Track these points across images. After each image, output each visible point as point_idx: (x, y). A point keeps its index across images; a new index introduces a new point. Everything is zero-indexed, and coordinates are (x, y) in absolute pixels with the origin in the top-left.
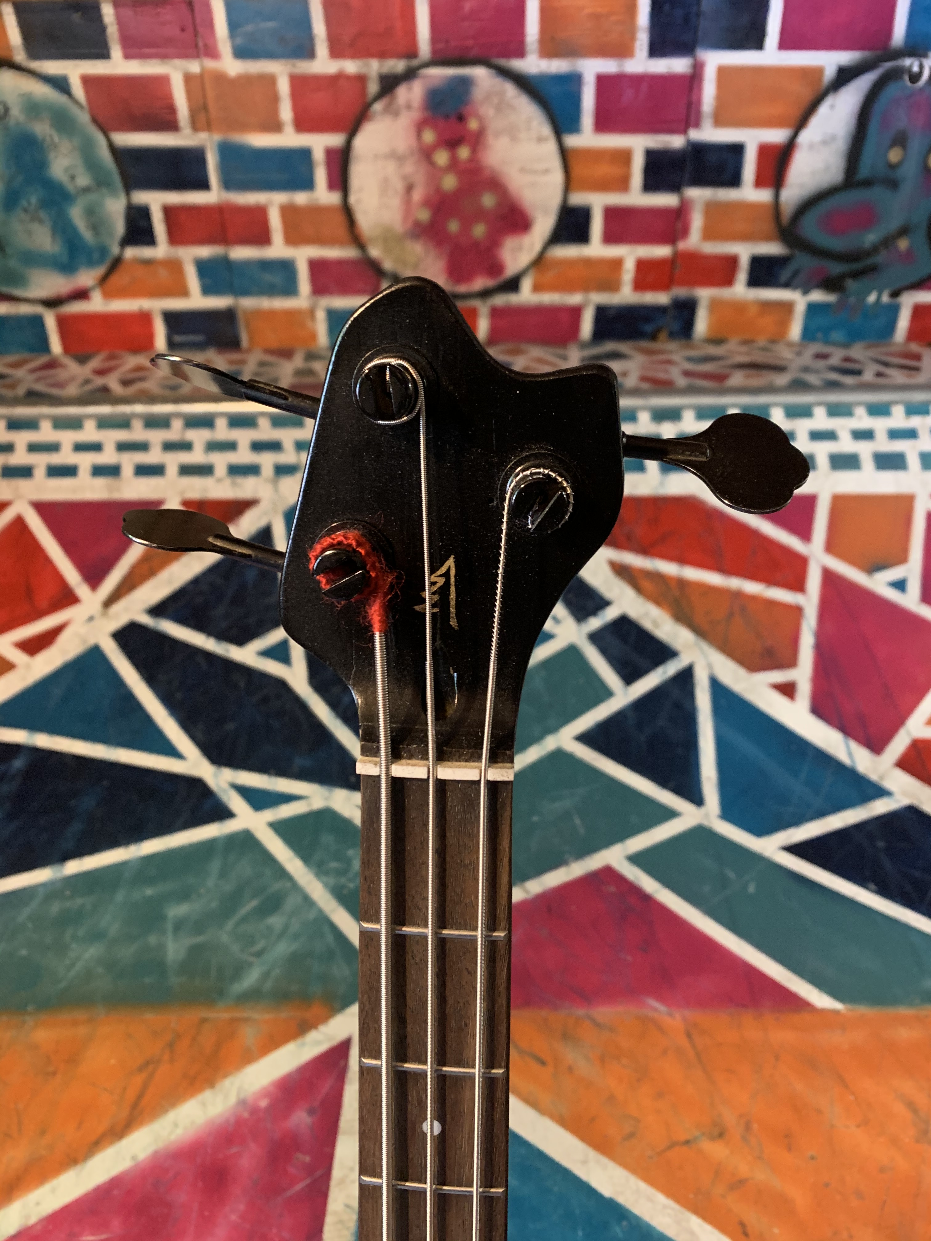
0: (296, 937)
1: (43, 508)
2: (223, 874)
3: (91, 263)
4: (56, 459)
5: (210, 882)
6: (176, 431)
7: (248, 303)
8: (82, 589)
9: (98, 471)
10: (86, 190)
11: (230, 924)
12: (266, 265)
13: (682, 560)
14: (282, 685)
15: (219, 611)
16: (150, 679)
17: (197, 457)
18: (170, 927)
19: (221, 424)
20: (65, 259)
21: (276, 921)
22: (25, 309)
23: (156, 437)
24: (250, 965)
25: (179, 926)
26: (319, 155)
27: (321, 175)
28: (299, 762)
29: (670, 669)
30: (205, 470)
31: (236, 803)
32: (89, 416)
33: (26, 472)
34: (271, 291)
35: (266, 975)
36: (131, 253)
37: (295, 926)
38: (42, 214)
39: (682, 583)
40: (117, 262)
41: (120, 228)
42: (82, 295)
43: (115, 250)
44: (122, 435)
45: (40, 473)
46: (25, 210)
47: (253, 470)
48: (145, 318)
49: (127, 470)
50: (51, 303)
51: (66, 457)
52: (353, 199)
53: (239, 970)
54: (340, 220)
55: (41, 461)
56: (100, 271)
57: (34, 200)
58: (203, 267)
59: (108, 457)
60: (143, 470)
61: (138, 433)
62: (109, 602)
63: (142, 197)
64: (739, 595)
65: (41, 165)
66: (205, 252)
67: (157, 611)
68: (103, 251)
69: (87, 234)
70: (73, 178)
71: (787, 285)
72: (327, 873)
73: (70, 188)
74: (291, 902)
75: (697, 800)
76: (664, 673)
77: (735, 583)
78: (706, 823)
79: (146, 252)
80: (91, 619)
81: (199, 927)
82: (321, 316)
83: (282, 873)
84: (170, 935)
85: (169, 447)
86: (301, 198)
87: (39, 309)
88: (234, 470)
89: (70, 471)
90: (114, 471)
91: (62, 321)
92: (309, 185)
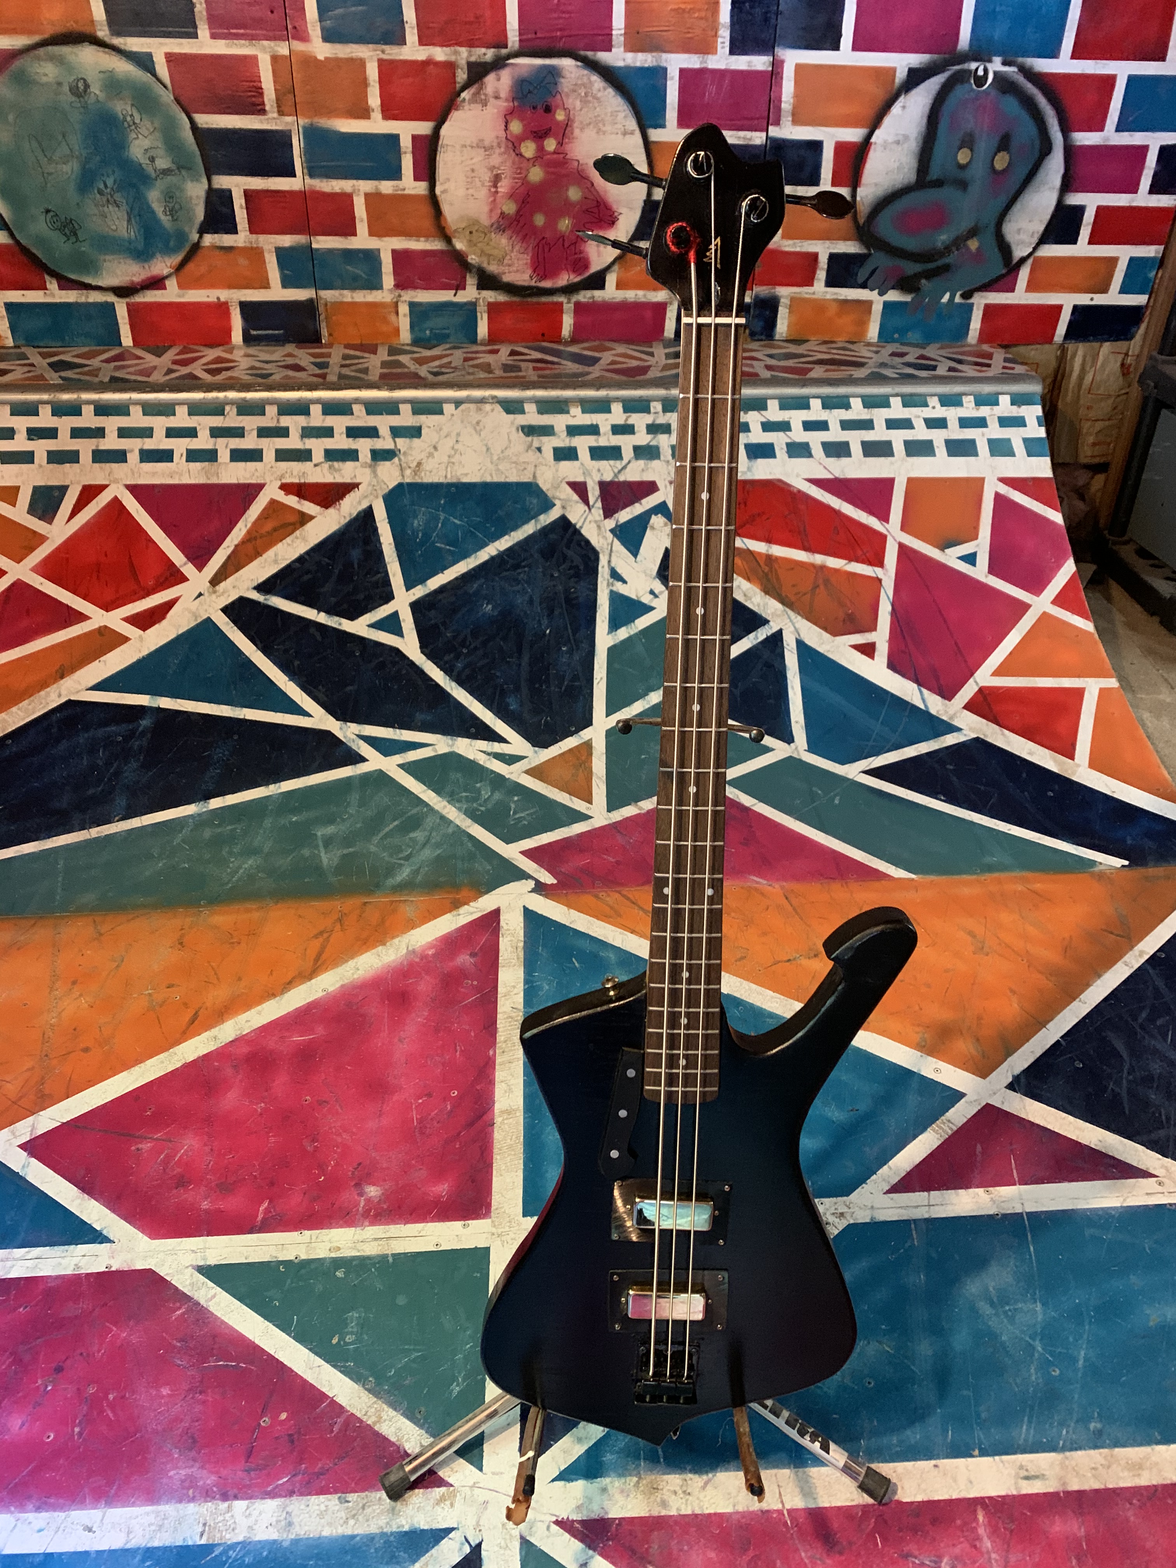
0: (438, 845)
1: (139, 492)
2: (362, 803)
3: (168, 251)
4: (149, 444)
5: (351, 811)
6: (270, 419)
7: (328, 295)
9: (193, 456)
10: (166, 172)
11: (376, 839)
12: (349, 255)
13: (769, 540)
14: (395, 652)
15: (327, 588)
16: (266, 651)
17: (293, 442)
18: (321, 844)
19: (316, 410)
20: (140, 246)
21: (418, 835)
22: (95, 297)
23: (251, 423)
24: (401, 865)
25: (328, 842)
26: (406, 143)
27: (407, 163)
28: (419, 717)
29: (762, 634)
30: (304, 455)
31: (365, 750)
32: (181, 403)
33: (120, 456)
34: (355, 284)
35: (416, 872)
36: (209, 239)
37: (436, 838)
38: (118, 196)
39: (770, 559)
40: (196, 247)
41: (200, 214)
42: (157, 283)
43: (195, 237)
44: (217, 421)
45: (133, 458)
46: (100, 192)
47: (351, 455)
48: (222, 308)
49: (224, 456)
50: (122, 292)
51: (159, 442)
52: (438, 190)
53: (390, 870)
54: (426, 209)
55: (133, 446)
56: (178, 258)
57: (110, 182)
58: (283, 255)
59: (203, 442)
60: (238, 456)
61: (232, 419)
62: (215, 581)
63: (223, 181)
64: (823, 568)
65: (121, 145)
66: (287, 241)
67: (265, 587)
68: (181, 237)
69: (165, 219)
70: (152, 159)
71: (864, 286)
72: (459, 801)
73: (150, 170)
74: (429, 822)
75: (788, 739)
76: (757, 637)
77: (818, 559)
78: (795, 755)
79: (227, 240)
80: (200, 595)
81: (347, 841)
82: (404, 309)
83: (418, 801)
84: (322, 849)
85: (264, 432)
86: (387, 187)
87: (111, 298)
88: (332, 455)
89: (166, 456)
90: (210, 456)
91: (132, 310)
92: (395, 174)
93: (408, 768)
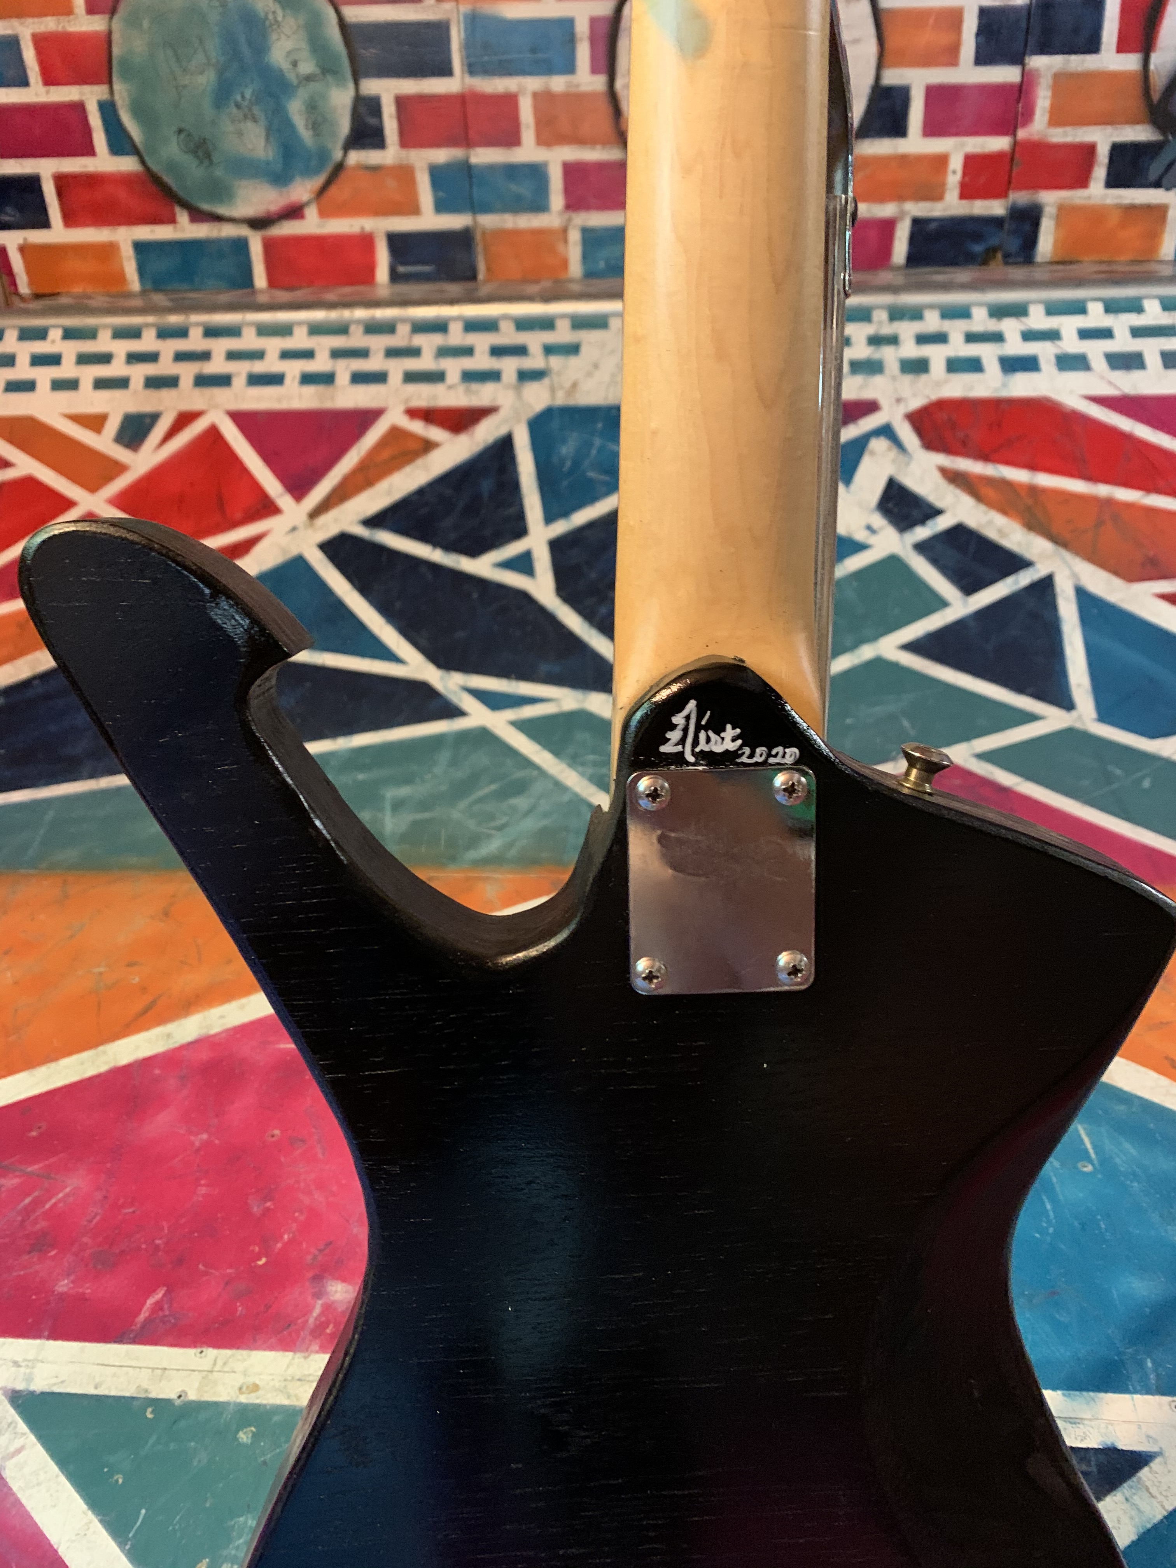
0: (546, 815)
1: (240, 418)
2: (454, 762)
3: (309, 172)
4: (259, 367)
5: (438, 770)
6: (401, 338)
7: (488, 221)
8: (284, 500)
9: (307, 379)
10: (309, 78)
11: (463, 804)
12: (512, 171)
13: (1033, 467)
14: (524, 597)
15: (448, 522)
16: (364, 590)
17: (426, 363)
18: (388, 806)
19: (456, 329)
20: (278, 167)
21: (521, 802)
22: (228, 231)
23: (378, 343)
24: (489, 836)
25: (398, 805)
26: (582, 28)
27: (583, 53)
28: (546, 668)
29: (1023, 579)
30: (437, 377)
31: (468, 703)
32: (300, 323)
33: (224, 381)
34: (518, 206)
35: (511, 845)
36: (355, 157)
37: (544, 806)
38: (256, 110)
39: (1033, 490)
40: (340, 167)
41: (344, 127)
42: (294, 212)
43: (338, 155)
44: (339, 342)
45: (239, 382)
46: (238, 106)
47: (493, 376)
48: (366, 241)
49: (343, 377)
50: (257, 223)
51: (271, 364)
52: (619, 84)
53: (474, 841)
54: (604, 108)
55: (241, 369)
56: (318, 181)
57: (248, 93)
58: (437, 174)
59: (321, 364)
60: (359, 378)
61: (356, 339)
62: (314, 514)
63: (372, 86)
64: (1110, 502)
65: (261, 48)
66: (442, 155)
67: (374, 521)
68: (323, 155)
69: (305, 134)
70: (295, 64)
71: (1157, 185)
72: (583, 764)
73: (292, 77)
74: (538, 787)
75: (1068, 705)
76: (1016, 582)
77: (1103, 490)
78: (1078, 725)
79: (373, 157)
80: (294, 529)
81: (424, 805)
82: (575, 236)
83: (526, 763)
84: (388, 812)
85: (392, 353)
86: (558, 83)
87: (244, 231)
88: (469, 377)
89: (276, 379)
90: (327, 379)
91: (269, 246)
92: (570, 68)
93: (524, 726)
